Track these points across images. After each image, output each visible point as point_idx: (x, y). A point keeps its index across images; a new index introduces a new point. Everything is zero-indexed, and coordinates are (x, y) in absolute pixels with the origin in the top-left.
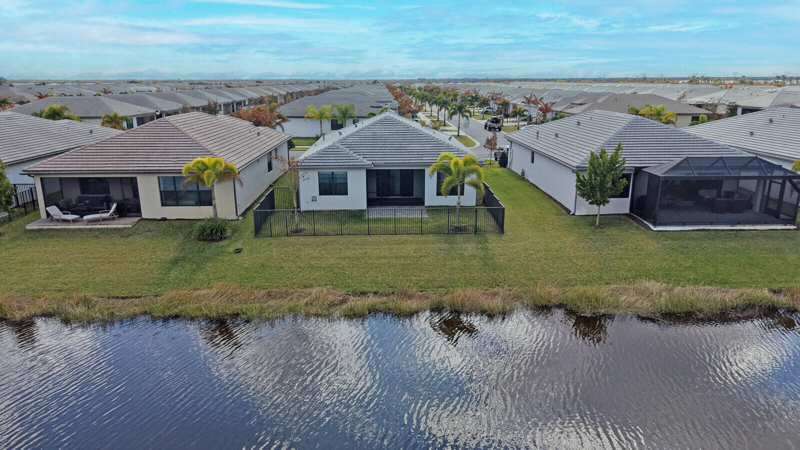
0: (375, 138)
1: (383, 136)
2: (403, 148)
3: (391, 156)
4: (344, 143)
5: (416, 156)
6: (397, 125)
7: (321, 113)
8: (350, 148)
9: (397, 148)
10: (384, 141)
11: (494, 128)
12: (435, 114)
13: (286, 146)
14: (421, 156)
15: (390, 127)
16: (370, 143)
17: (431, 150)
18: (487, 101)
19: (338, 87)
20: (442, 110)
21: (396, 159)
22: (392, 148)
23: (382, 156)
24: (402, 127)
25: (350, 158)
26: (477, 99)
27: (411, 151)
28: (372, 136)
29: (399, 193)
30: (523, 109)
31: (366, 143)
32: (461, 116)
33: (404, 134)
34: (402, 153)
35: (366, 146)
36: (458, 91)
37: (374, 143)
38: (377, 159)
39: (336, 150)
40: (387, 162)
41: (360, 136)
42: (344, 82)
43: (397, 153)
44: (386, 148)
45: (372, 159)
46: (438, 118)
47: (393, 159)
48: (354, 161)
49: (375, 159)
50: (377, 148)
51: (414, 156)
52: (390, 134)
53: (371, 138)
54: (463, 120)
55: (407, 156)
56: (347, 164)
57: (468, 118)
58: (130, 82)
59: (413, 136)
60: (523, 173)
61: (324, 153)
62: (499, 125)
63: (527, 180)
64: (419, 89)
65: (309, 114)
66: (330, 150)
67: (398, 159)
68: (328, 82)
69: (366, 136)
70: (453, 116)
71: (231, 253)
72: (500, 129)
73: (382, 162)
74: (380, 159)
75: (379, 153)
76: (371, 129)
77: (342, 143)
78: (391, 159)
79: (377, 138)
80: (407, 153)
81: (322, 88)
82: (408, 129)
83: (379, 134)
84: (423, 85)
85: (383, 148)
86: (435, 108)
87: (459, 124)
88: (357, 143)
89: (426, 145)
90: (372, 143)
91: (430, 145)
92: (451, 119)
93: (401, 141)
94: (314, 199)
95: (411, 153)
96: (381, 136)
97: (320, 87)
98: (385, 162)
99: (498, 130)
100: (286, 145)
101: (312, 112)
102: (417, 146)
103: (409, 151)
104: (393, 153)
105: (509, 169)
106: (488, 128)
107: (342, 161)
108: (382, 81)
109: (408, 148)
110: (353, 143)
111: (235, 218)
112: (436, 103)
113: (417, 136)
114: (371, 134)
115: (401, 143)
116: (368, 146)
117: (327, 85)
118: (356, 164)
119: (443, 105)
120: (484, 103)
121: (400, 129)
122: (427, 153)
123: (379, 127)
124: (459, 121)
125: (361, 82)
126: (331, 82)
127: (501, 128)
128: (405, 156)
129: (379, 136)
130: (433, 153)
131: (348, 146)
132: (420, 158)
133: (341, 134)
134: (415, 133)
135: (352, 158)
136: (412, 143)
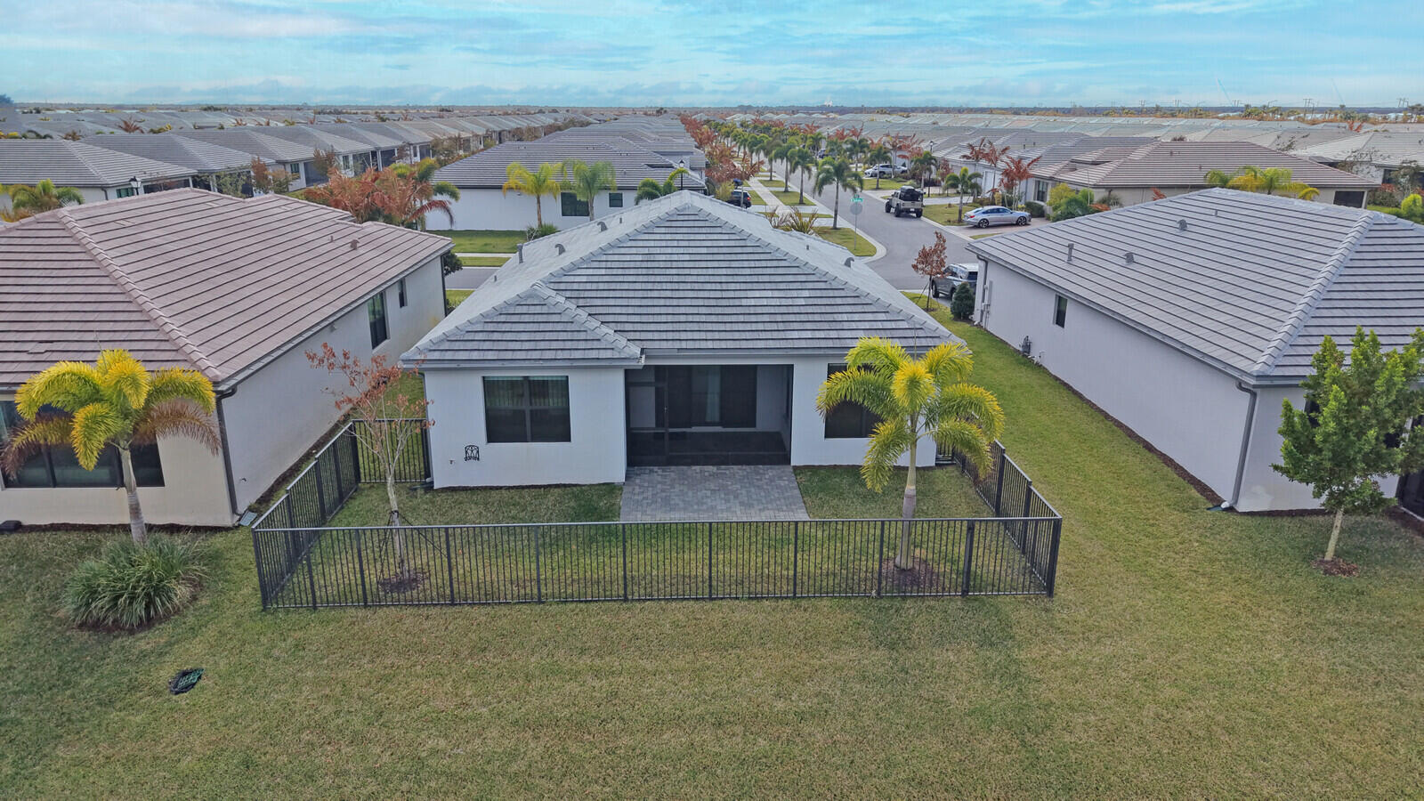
0: (651, 272)
1: (675, 265)
2: (731, 302)
3: (695, 327)
4: (562, 286)
5: (768, 327)
6: (712, 230)
7: (538, 179)
8: (581, 302)
9: (713, 302)
10: (676, 279)
11: (908, 211)
12: (779, 177)
13: (437, 267)
14: (781, 326)
15: (692, 237)
16: (638, 286)
17: (810, 310)
18: (885, 153)
19: (591, 119)
20: (797, 171)
21: (710, 335)
22: (700, 302)
23: (669, 327)
24: (726, 237)
25: (576, 336)
26: (862, 147)
27: (752, 310)
28: (645, 264)
29: (717, 419)
30: (970, 173)
31: (625, 286)
32: (840, 187)
33: (734, 257)
34: (726, 319)
35: (624, 294)
36: (818, 131)
37: (650, 286)
38: (656, 336)
39: (538, 309)
40: (684, 345)
41: (609, 265)
42: (602, 111)
43: (713, 318)
44: (682, 302)
45: (643, 336)
46: (786, 187)
47: (703, 335)
48: (589, 345)
49: (650, 336)
50: (656, 302)
51: (761, 327)
52: (693, 257)
53: (640, 271)
54: (846, 196)
55: (741, 327)
56: (566, 355)
57: (855, 191)
58: (205, 110)
59: (758, 264)
60: (1027, 346)
61: (503, 318)
62: (917, 205)
63: (1039, 366)
64: (742, 125)
65: (512, 182)
66: (519, 309)
67: (717, 335)
68: (575, 110)
69: (626, 265)
70: (824, 187)
71: (158, 694)
72: (919, 213)
73: (669, 345)
74: (664, 336)
75: (663, 319)
76: (641, 244)
77: (556, 286)
78: (696, 335)
79: (656, 271)
80: (741, 318)
81: (560, 123)
82: (742, 243)
83: (663, 257)
84: (749, 117)
85: (675, 302)
86: (781, 166)
87: (837, 203)
88: (601, 286)
89: (795, 294)
90: (644, 286)
91: (806, 294)
92: (820, 193)
93: (724, 279)
94: (472, 455)
95: (753, 318)
96: (669, 264)
97: (556, 120)
98: (677, 345)
99: (914, 215)
100: (438, 263)
101: (520, 177)
102: (769, 294)
103: (746, 310)
104: (703, 318)
105: (979, 325)
106: (893, 210)
107: (554, 345)
108: (673, 109)
109: (744, 302)
110: (588, 286)
111: (227, 520)
112: (781, 155)
113: (769, 264)
114: (640, 258)
115: (724, 286)
116: (631, 294)
117: (570, 115)
118: (594, 354)
119: (801, 160)
120: (880, 155)
121: (722, 244)
122: (798, 318)
123: (663, 237)
124: (837, 197)
125: (634, 111)
126: (580, 111)
127: (921, 212)
128: (735, 327)
129: (662, 264)
130: (817, 318)
131: (575, 294)
132: (781, 335)
133: (562, 250)
134: (762, 257)
135: (582, 336)
136: (755, 286)
